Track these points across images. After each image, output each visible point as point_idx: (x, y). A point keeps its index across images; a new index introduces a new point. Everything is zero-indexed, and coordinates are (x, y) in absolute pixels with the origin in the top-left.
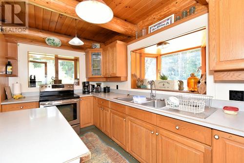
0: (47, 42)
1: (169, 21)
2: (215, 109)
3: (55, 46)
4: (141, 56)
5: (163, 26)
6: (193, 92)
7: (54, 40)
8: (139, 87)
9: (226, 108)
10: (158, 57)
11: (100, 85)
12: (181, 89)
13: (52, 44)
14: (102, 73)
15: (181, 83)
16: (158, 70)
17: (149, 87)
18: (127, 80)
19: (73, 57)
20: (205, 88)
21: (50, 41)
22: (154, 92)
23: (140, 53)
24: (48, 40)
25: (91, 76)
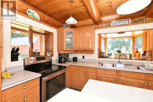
0: (28, 14)
1: (127, 21)
3: (34, 19)
5: (123, 23)
7: (33, 13)
11: (68, 56)
13: (32, 16)
24: (29, 12)
25: (65, 49)
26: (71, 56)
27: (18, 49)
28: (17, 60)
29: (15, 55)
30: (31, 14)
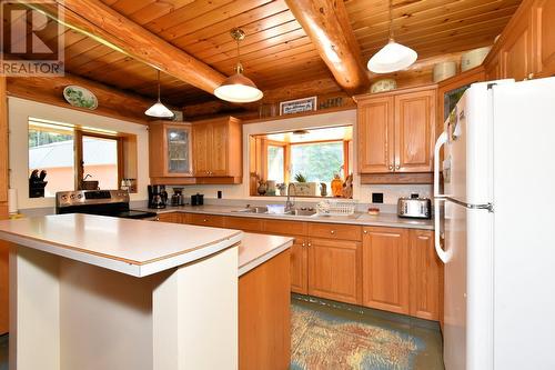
0: (67, 98)
1: (310, 104)
2: (361, 213)
3: (84, 107)
4: (262, 144)
5: (302, 108)
6: (338, 197)
7: (80, 94)
8: (263, 193)
9: (370, 210)
10: (286, 147)
11: (180, 192)
12: (324, 194)
13: (77, 102)
14: (191, 169)
15: (324, 186)
16: (286, 167)
17: (278, 192)
18: (241, 182)
19: (113, 133)
20: (351, 192)
21: (73, 96)
22: (291, 199)
23: (262, 140)
24: (69, 93)
25: (166, 174)
26: (188, 194)
27: (43, 174)
28: (41, 194)
29: (37, 185)
30: (76, 96)
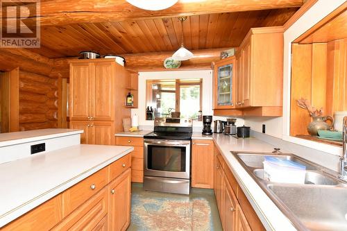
13: (170, 66)
21: (169, 63)
24: (167, 62)
25: (216, 106)
